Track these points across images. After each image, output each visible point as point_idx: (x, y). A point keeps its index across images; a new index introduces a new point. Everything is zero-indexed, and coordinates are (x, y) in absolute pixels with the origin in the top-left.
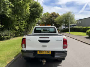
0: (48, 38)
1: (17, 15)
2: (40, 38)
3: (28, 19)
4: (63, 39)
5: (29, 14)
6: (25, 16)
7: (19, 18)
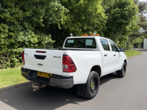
0: (45, 52)
1: (80, 24)
2: (37, 52)
3: (106, 28)
4: (64, 55)
5: (105, 19)
6: (98, 24)
7: (85, 28)
